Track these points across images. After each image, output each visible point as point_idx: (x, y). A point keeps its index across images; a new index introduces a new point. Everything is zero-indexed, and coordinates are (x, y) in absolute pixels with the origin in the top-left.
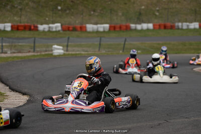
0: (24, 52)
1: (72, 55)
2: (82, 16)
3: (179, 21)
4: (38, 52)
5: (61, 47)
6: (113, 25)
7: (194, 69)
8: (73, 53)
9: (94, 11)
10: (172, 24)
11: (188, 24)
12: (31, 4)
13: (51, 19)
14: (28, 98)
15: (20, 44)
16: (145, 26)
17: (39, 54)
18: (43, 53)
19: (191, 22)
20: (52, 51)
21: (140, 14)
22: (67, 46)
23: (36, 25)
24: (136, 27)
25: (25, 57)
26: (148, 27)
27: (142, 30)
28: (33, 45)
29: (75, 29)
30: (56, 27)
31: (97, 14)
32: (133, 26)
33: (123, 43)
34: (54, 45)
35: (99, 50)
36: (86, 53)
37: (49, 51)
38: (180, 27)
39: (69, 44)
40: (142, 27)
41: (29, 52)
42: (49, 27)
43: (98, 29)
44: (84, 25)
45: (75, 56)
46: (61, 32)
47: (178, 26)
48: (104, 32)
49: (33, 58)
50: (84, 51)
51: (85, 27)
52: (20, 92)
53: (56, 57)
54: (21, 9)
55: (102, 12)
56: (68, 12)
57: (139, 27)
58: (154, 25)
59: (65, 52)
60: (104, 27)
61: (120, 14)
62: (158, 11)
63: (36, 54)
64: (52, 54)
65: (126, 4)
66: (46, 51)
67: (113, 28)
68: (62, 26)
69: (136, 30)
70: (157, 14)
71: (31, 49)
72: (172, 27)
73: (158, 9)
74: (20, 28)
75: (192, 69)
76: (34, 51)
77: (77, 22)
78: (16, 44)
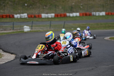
0: (8, 30)
1: (35, 31)
2: (39, 9)
3: (94, 11)
4: (15, 30)
5: (29, 27)
6: (57, 14)
7: (105, 38)
8: (35, 30)
9: (46, 6)
10: (90, 13)
11: (99, 13)
12: (10, 3)
13: (22, 11)
14: (15, 56)
15: (5, 26)
16: (75, 14)
17: (16, 31)
18: (19, 31)
19: (101, 12)
20: (23, 29)
21: (72, 8)
22: (32, 26)
23: (13, 15)
24: (69, 15)
25: (8, 33)
26: (76, 15)
27: (73, 17)
28: (12, 26)
29: (35, 17)
30: (24, 16)
31: (47, 8)
32: (68, 14)
33: (63, 24)
34: (25, 26)
35: (50, 28)
36: (43, 30)
37: (21, 29)
38: (95, 15)
39: (33, 25)
40: (73, 15)
41: (10, 30)
42: (21, 16)
43: (48, 16)
44: (40, 14)
45: (37, 32)
46: (28, 18)
47: (93, 14)
48: (52, 18)
49: (13, 33)
50: (41, 29)
51: (41, 15)
52: (9, 53)
53: (26, 33)
54: (4, 6)
55: (50, 7)
56: (31, 7)
57: (71, 15)
58: (80, 14)
59: (31, 30)
60: (51, 16)
61: (61, 8)
62: (82, 6)
63: (14, 31)
64: (23, 31)
65: (63, 2)
66: (20, 29)
67: (57, 16)
68: (28, 15)
69: (69, 17)
70: (81, 7)
71: (12, 28)
72: (90, 15)
73: (81, 4)
74: (4, 16)
75: (103, 38)
76: (13, 30)
77: (36, 13)
78: (3, 26)
